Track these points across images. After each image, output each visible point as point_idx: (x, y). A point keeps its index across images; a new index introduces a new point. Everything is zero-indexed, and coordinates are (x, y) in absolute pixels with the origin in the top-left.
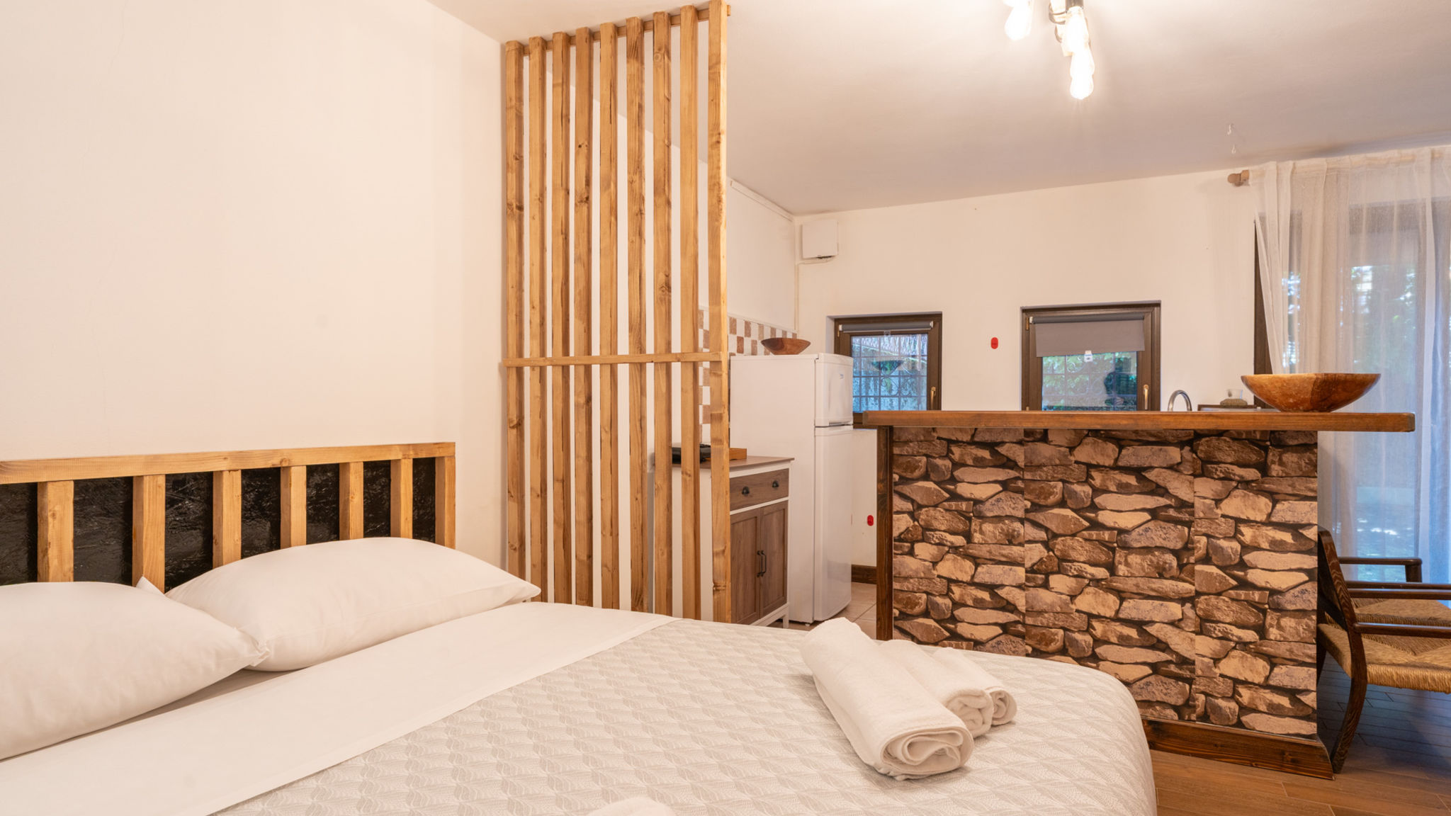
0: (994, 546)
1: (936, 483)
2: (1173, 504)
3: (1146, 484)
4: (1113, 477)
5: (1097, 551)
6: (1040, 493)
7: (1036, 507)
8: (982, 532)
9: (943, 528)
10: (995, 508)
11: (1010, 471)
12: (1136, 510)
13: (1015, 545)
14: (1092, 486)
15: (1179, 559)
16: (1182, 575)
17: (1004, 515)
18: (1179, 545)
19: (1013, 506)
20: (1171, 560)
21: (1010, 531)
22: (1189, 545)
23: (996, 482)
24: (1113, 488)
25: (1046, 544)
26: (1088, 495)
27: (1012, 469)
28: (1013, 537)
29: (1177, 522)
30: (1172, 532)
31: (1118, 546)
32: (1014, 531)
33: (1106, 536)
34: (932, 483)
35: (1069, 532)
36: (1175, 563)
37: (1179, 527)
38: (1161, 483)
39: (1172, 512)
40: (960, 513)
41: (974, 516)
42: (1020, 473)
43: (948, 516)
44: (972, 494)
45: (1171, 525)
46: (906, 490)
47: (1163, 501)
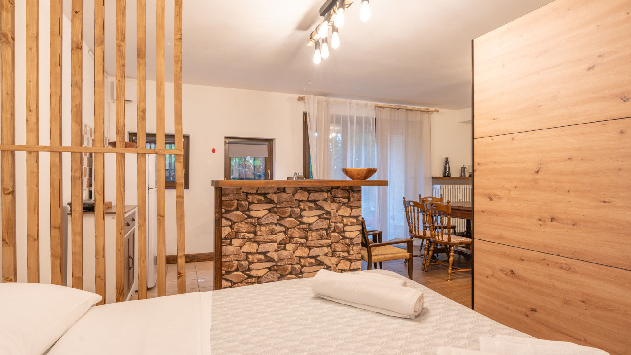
0: (266, 236)
1: (241, 212)
2: (325, 213)
3: (317, 206)
4: (307, 205)
5: (302, 232)
6: (283, 213)
7: (281, 218)
8: (261, 231)
9: (245, 231)
10: (266, 220)
11: (272, 205)
12: (314, 216)
13: (273, 234)
14: (300, 208)
15: (327, 232)
16: (328, 237)
17: (269, 223)
18: (327, 227)
19: (273, 219)
20: (324, 232)
21: (272, 229)
22: (330, 227)
23: (266, 209)
24: (307, 209)
25: (285, 233)
26: (299, 212)
27: (272, 204)
28: (273, 231)
29: (326, 219)
30: (325, 223)
31: (309, 230)
32: (273, 229)
33: (305, 226)
34: (240, 212)
35: (293, 227)
36: (326, 234)
37: (327, 220)
38: (322, 205)
39: (325, 216)
40: (252, 224)
41: (258, 224)
42: (275, 205)
43: (247, 226)
44: (257, 215)
45: (324, 220)
46: (228, 216)
47: (322, 212)
